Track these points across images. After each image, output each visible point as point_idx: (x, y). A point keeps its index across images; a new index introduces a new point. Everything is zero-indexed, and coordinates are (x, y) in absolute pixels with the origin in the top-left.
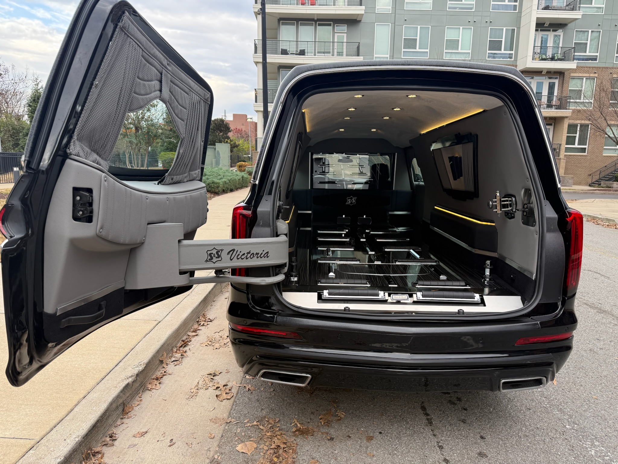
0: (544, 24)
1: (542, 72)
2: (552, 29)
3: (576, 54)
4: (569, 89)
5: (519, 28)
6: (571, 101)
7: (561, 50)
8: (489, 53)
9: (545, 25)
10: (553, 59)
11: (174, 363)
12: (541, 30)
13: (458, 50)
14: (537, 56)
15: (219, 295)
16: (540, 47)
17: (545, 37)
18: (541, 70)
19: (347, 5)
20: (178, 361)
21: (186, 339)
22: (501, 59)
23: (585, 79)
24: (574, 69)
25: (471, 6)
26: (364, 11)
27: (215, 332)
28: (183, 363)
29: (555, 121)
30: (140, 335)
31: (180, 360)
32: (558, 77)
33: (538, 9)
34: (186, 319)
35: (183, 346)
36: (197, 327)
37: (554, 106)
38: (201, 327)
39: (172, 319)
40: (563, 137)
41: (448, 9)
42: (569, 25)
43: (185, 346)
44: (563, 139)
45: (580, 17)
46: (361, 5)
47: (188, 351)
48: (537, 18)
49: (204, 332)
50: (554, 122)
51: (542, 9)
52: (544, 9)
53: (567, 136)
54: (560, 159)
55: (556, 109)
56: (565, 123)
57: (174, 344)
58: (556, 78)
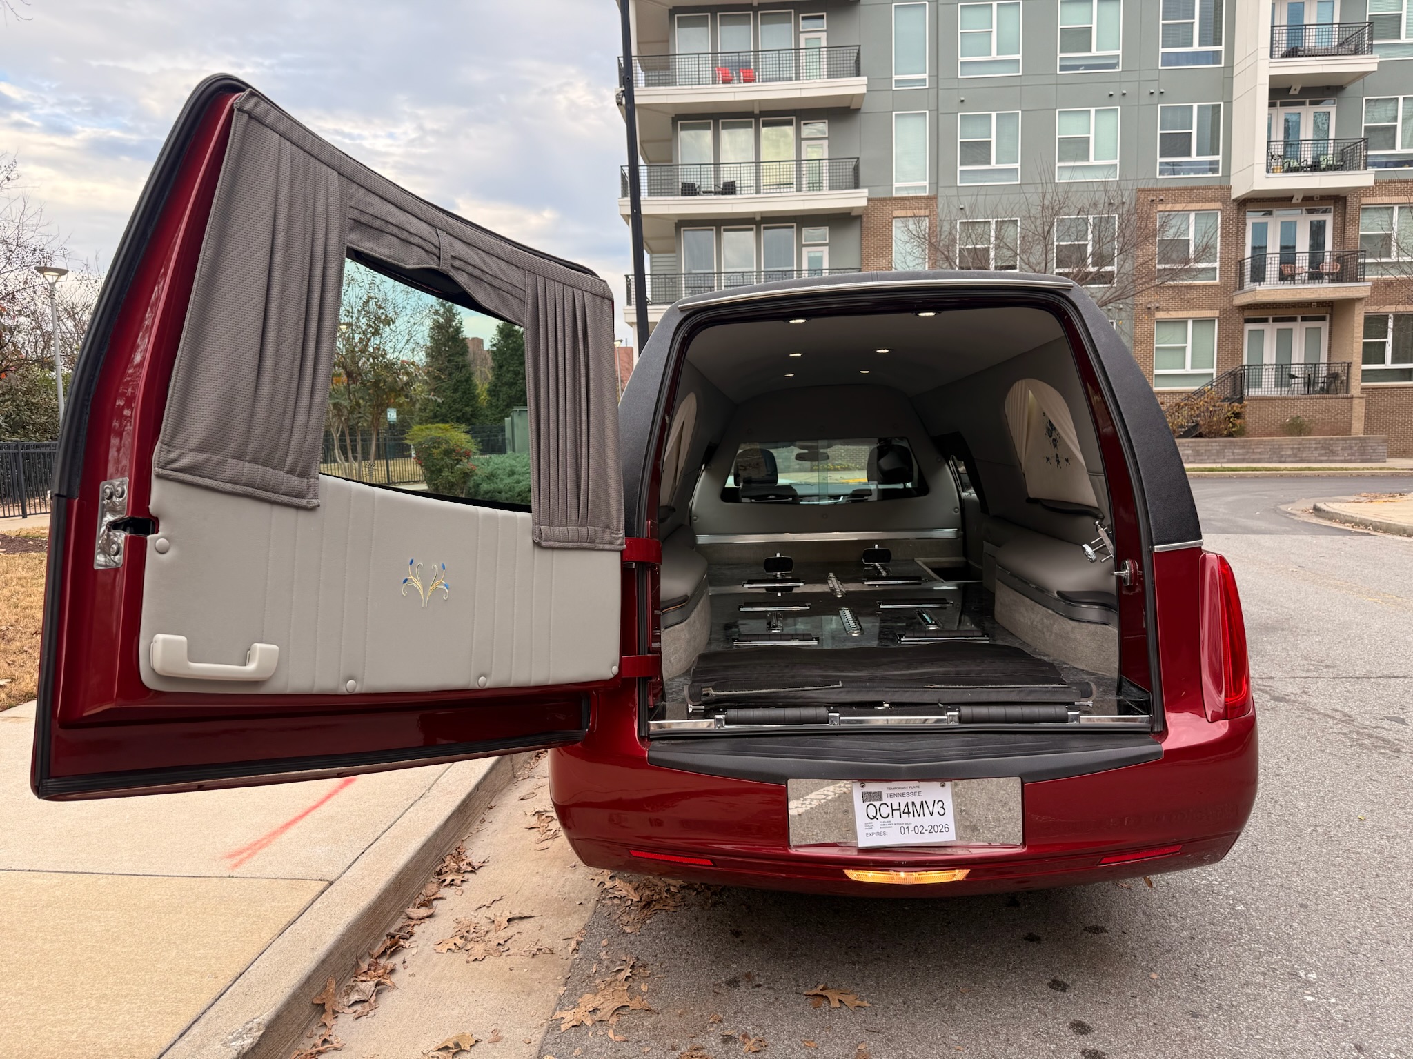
0: (1289, 89)
1: (1291, 198)
2: (1308, 101)
3: (1370, 153)
4: (1360, 233)
5: (1229, 103)
6: (1368, 261)
7: (1334, 147)
8: (1161, 163)
9: (1292, 92)
10: (1315, 167)
11: (354, 1008)
12: (1282, 105)
13: (1088, 160)
14: (1277, 163)
15: (505, 790)
16: (1282, 143)
17: (1294, 118)
18: (1289, 195)
19: (826, 77)
20: (366, 1004)
21: (401, 929)
22: (1192, 175)
23: (1396, 209)
24: (1369, 187)
25: (1114, 61)
26: (865, 87)
27: (479, 906)
28: (381, 1011)
29: (1332, 310)
30: (270, 928)
31: (372, 1001)
32: (1332, 207)
33: (1271, 57)
34: (402, 872)
35: (389, 952)
36: (434, 891)
37: (1328, 274)
38: (447, 889)
39: (366, 873)
40: (1354, 345)
41: (1060, 70)
42: (1350, 89)
43: (394, 953)
44: (1355, 351)
45: (1374, 68)
46: (858, 74)
47: (399, 967)
48: (1272, 78)
49: (451, 906)
50: (1330, 312)
51: (1282, 56)
52: (1286, 57)
53: (1364, 343)
54: (1352, 397)
55: (1333, 281)
56: (1356, 312)
57: (365, 947)
58: (1325, 212)
